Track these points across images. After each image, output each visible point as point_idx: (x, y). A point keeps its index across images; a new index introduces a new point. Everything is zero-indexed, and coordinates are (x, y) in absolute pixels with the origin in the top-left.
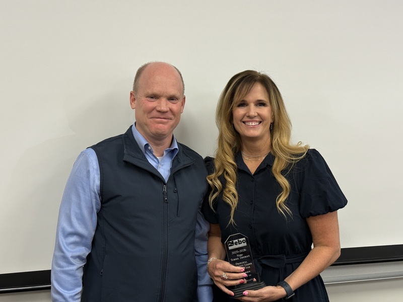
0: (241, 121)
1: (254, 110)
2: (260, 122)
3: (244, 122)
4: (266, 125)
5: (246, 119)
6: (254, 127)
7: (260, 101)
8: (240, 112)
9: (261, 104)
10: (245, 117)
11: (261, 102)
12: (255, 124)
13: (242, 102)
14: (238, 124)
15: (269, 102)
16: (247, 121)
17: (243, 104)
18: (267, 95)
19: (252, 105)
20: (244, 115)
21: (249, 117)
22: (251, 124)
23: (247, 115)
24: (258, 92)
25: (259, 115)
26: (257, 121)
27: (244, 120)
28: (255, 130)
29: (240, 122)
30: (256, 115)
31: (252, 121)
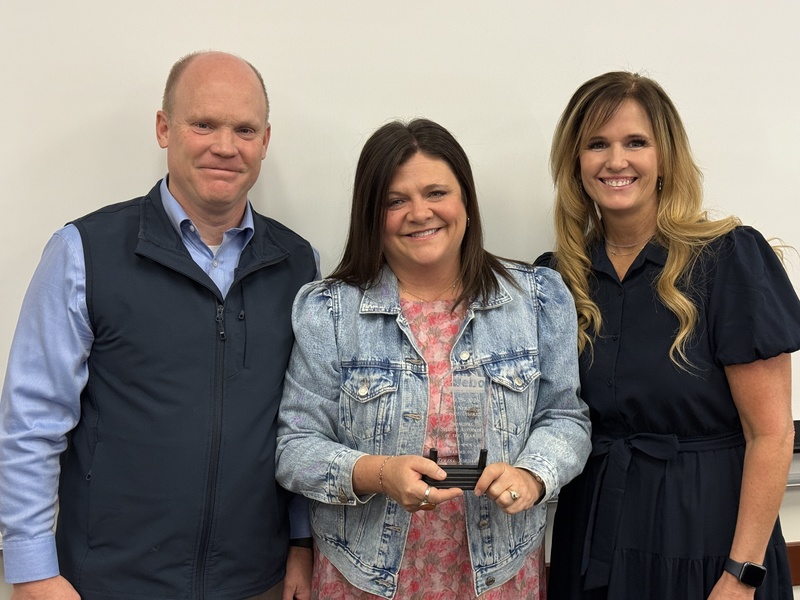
4: (646, 184)
7: (634, 136)
11: (637, 138)
12: (624, 184)
13: (596, 141)
18: (648, 124)
23: (607, 165)
28: (623, 196)
30: (625, 165)
31: (617, 179)
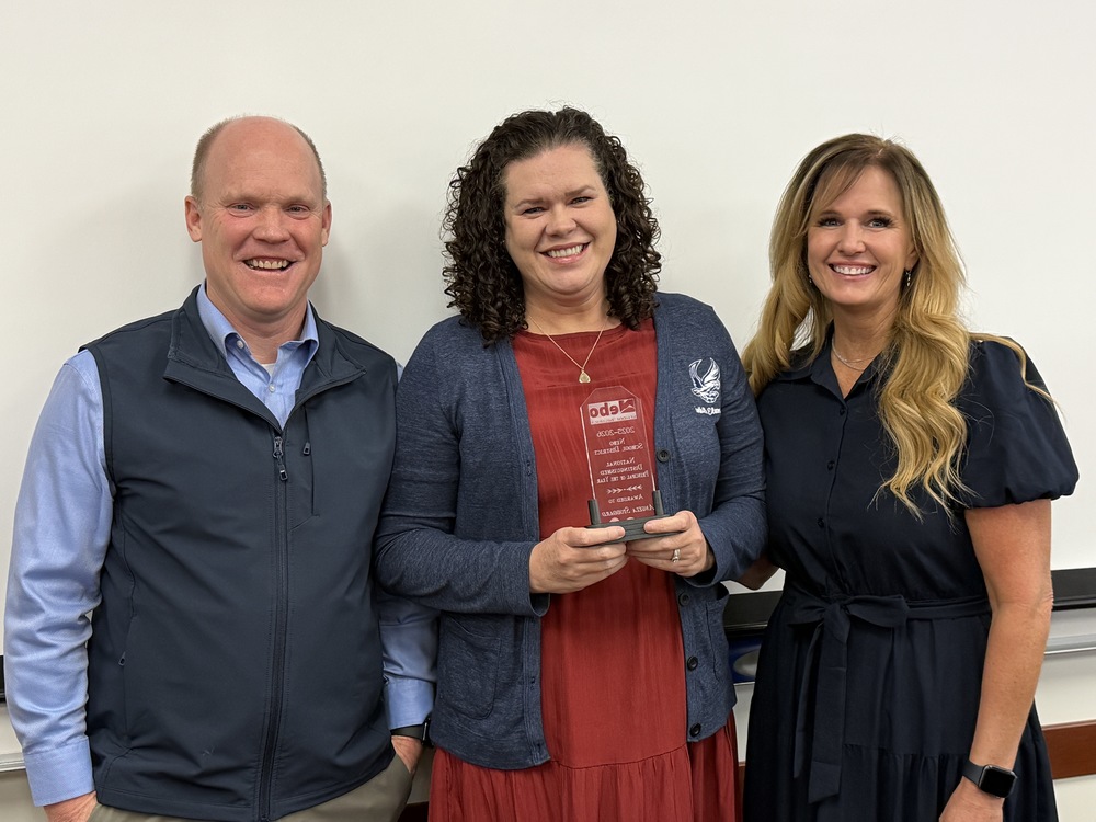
0: (824, 261)
1: (856, 237)
2: (874, 268)
3: (832, 266)
4: (887, 275)
5: (835, 258)
6: (854, 280)
7: (875, 212)
8: (822, 239)
9: (879, 220)
10: (836, 252)
11: (878, 216)
12: (859, 271)
13: (829, 216)
14: (817, 270)
15: (899, 216)
16: (840, 264)
17: (832, 220)
18: (895, 197)
19: (853, 224)
20: (834, 247)
21: (841, 252)
22: (846, 270)
23: (839, 247)
24: (873, 191)
25: (868, 248)
26: (863, 265)
27: (831, 260)
28: (855, 288)
29: (821, 266)
30: (861, 248)
31: (851, 265)
